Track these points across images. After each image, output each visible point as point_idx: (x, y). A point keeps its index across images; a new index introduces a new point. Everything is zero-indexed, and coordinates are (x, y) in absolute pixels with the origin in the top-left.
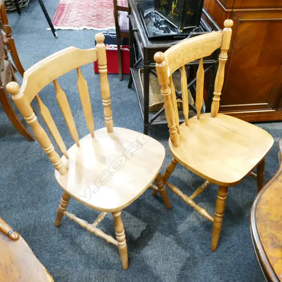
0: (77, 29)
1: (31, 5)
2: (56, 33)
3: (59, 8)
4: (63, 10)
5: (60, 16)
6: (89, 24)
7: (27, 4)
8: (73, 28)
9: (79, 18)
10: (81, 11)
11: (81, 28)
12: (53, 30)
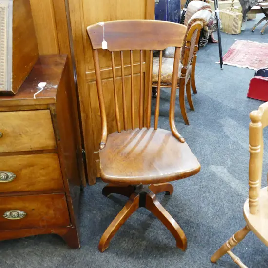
0: (240, 67)
1: (208, 46)
2: (222, 65)
3: (229, 51)
4: (232, 53)
5: (228, 56)
6: (252, 65)
7: (205, 44)
8: (237, 66)
9: (244, 60)
10: (247, 56)
11: (244, 67)
12: (221, 64)
